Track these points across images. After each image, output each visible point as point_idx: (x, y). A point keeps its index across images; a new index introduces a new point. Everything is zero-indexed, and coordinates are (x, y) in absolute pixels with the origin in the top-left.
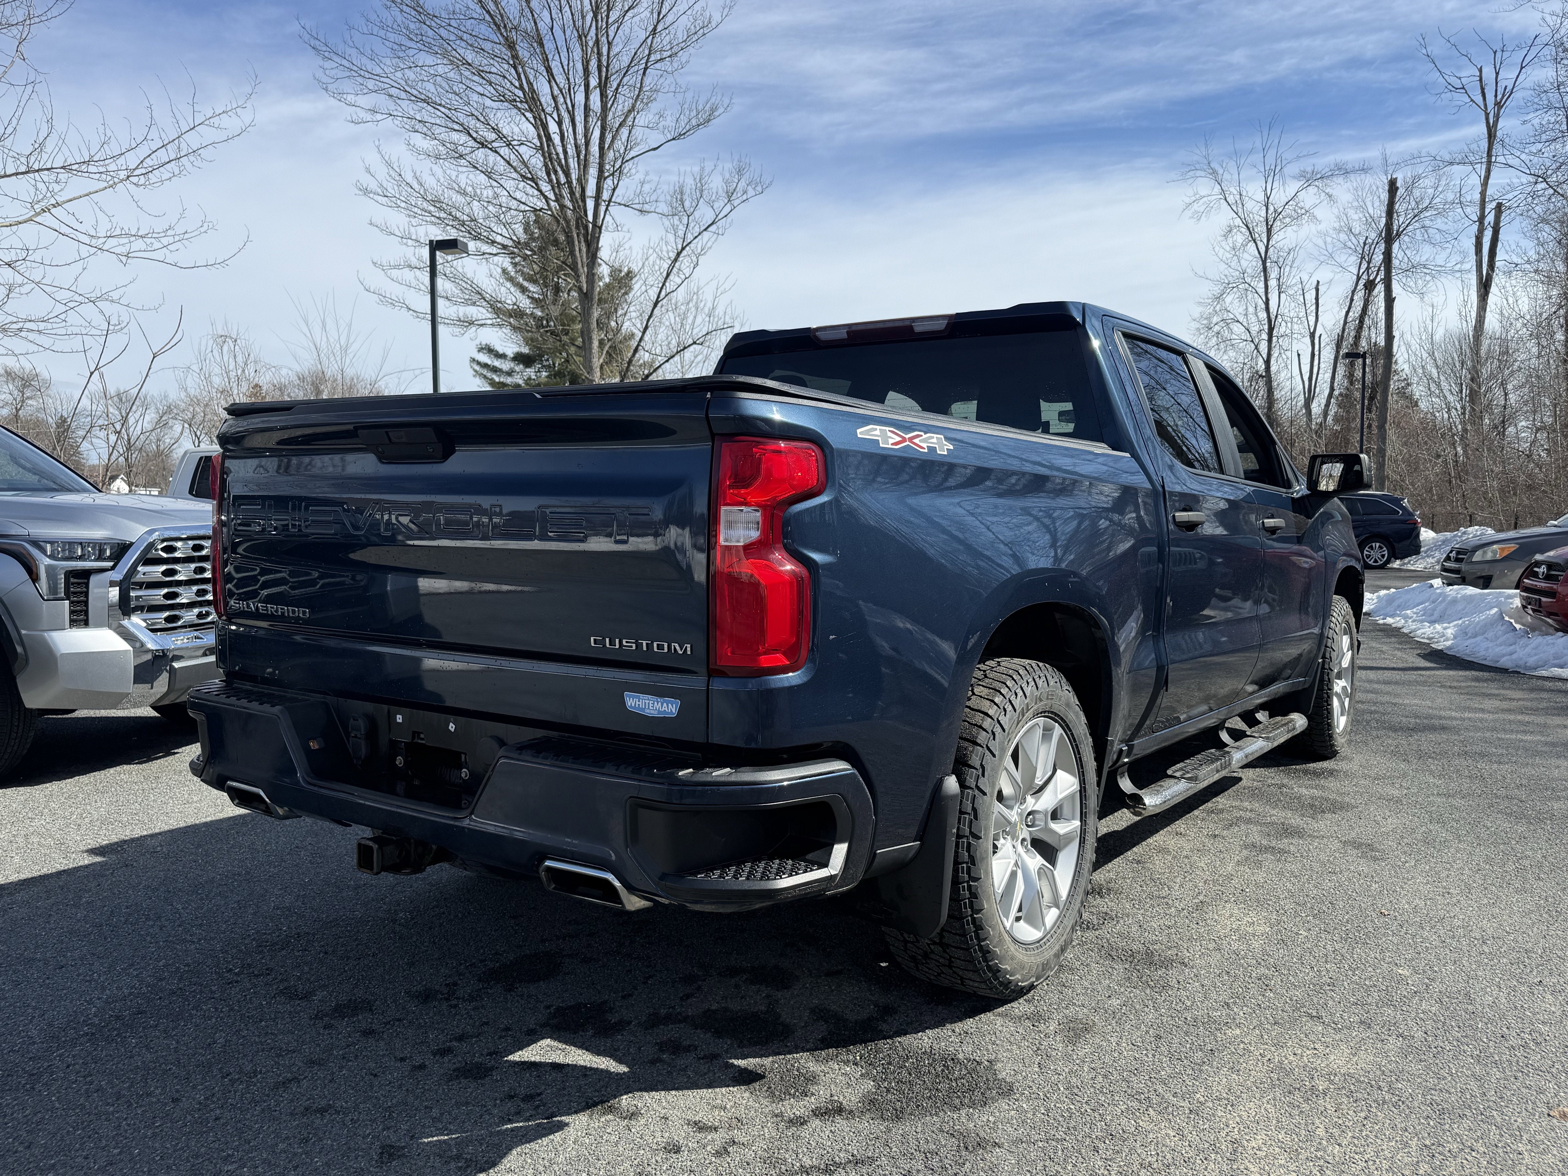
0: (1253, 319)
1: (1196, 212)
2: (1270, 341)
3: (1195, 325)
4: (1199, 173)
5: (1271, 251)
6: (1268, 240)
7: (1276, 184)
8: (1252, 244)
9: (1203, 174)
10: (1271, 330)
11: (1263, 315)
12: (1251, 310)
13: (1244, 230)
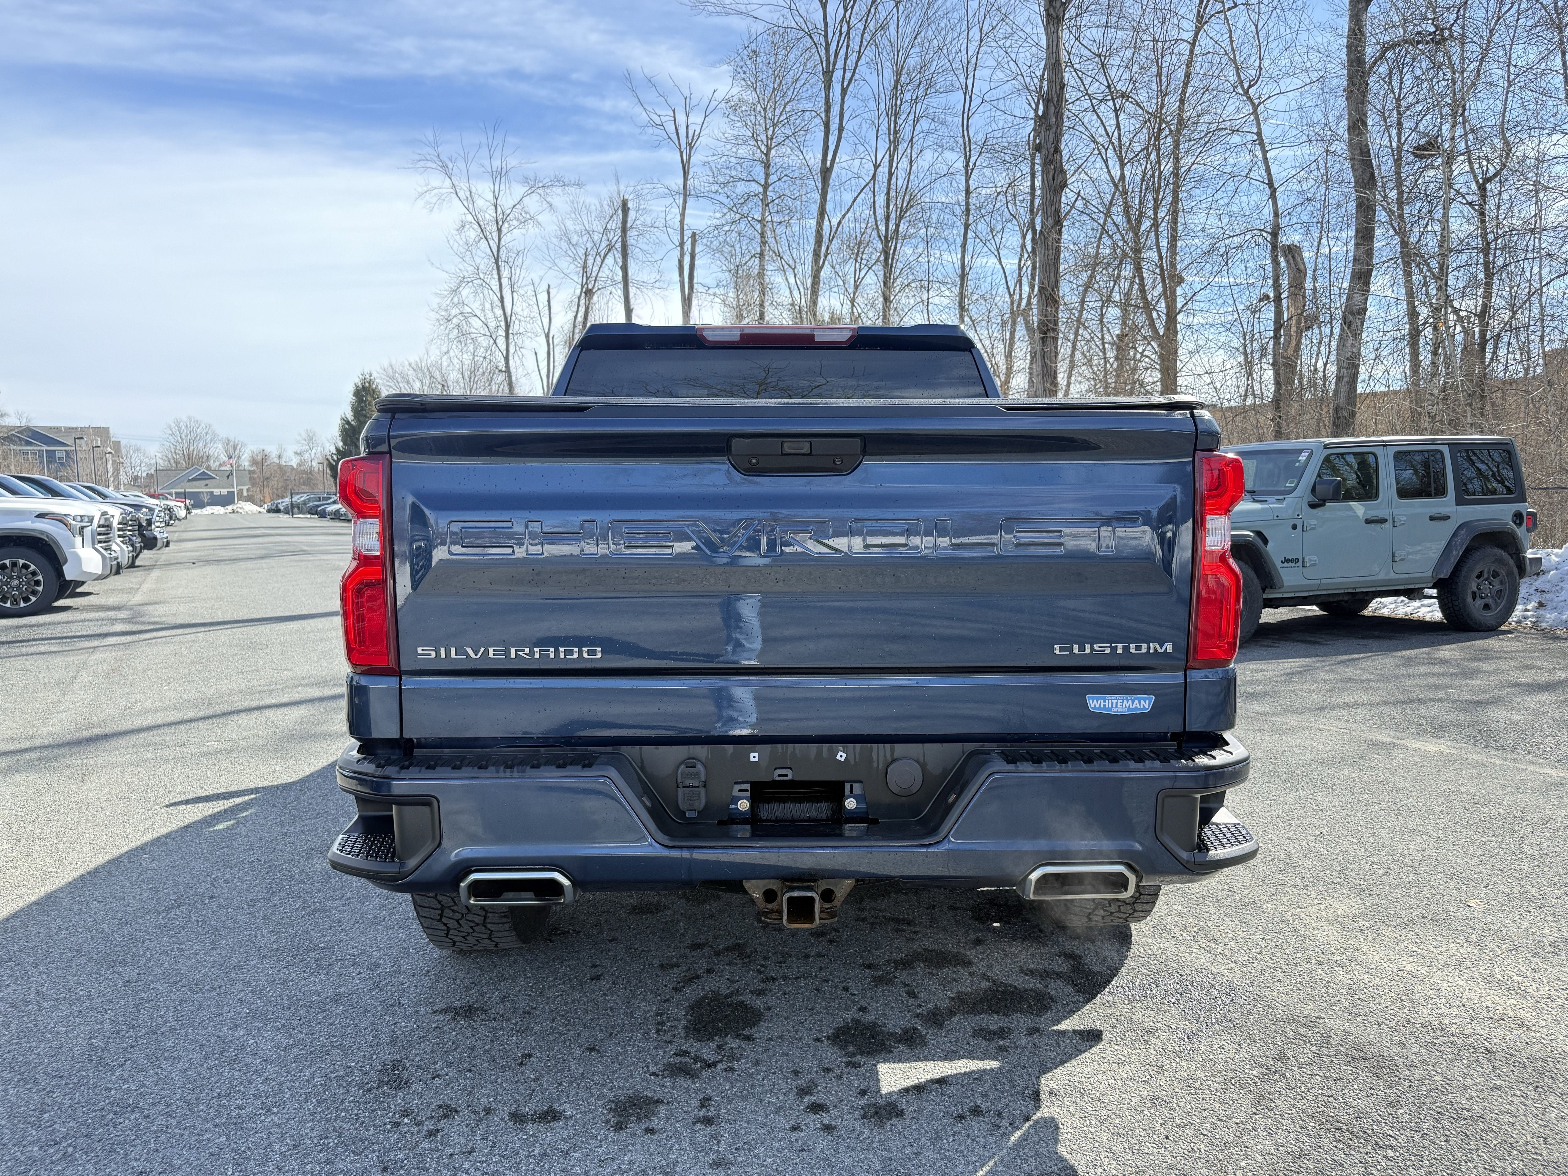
0: (490, 315)
1: (428, 203)
2: (507, 337)
3: (433, 315)
4: (429, 164)
5: (503, 250)
6: (500, 240)
7: (502, 187)
8: (484, 241)
9: (434, 166)
10: (507, 326)
11: (499, 312)
12: (488, 306)
13: (476, 226)
